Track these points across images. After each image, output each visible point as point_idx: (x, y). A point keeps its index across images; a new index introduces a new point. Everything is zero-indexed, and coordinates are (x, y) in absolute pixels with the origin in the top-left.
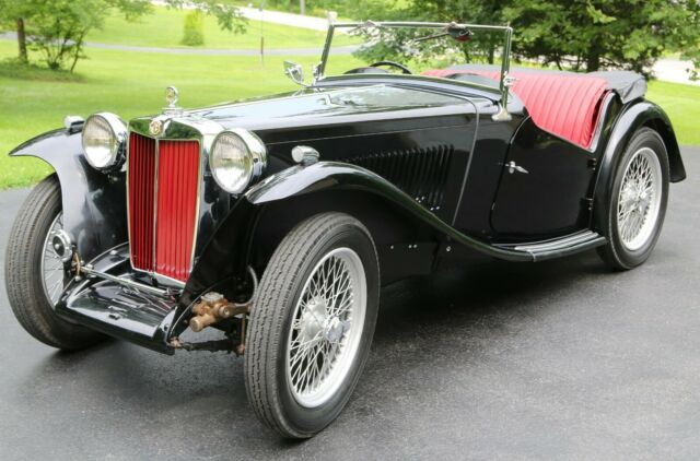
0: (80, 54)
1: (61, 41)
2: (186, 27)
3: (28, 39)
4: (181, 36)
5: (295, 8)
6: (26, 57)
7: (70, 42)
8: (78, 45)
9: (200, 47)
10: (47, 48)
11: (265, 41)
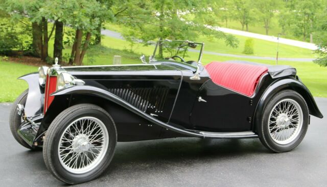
0: (185, 55)
1: (177, 49)
2: (246, 46)
3: (164, 47)
4: (243, 49)
5: (308, 39)
6: (162, 55)
7: (181, 49)
8: (185, 51)
9: (252, 55)
10: (171, 52)
11: (279, 53)
